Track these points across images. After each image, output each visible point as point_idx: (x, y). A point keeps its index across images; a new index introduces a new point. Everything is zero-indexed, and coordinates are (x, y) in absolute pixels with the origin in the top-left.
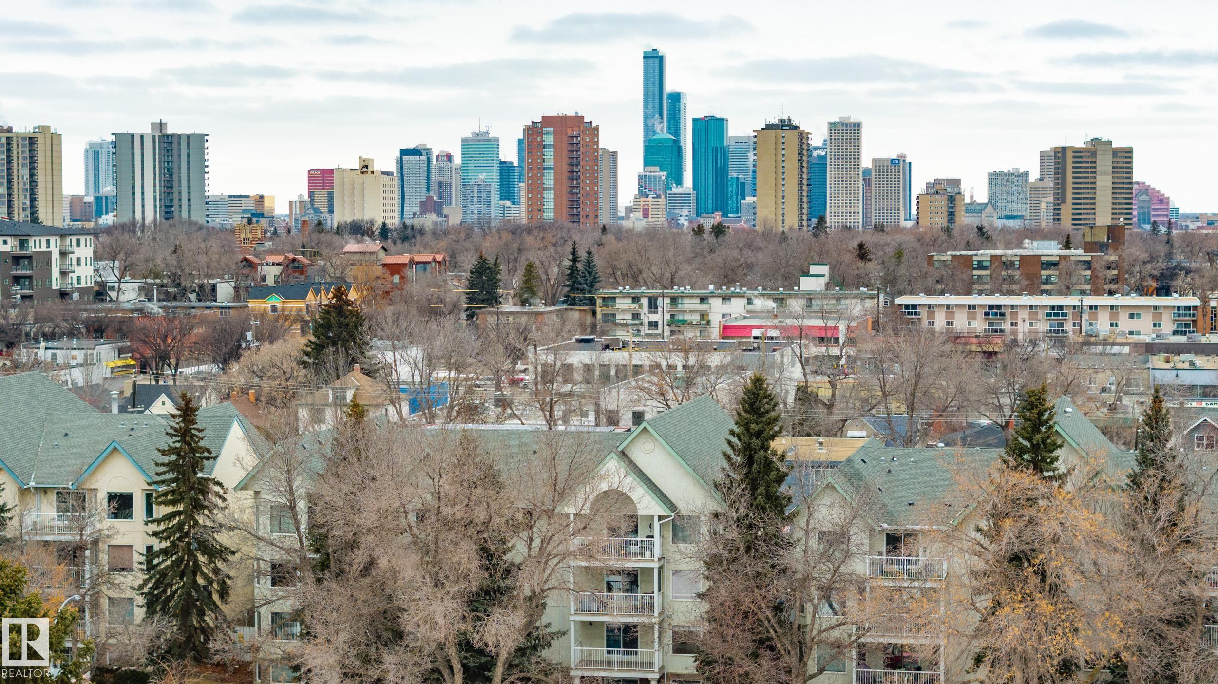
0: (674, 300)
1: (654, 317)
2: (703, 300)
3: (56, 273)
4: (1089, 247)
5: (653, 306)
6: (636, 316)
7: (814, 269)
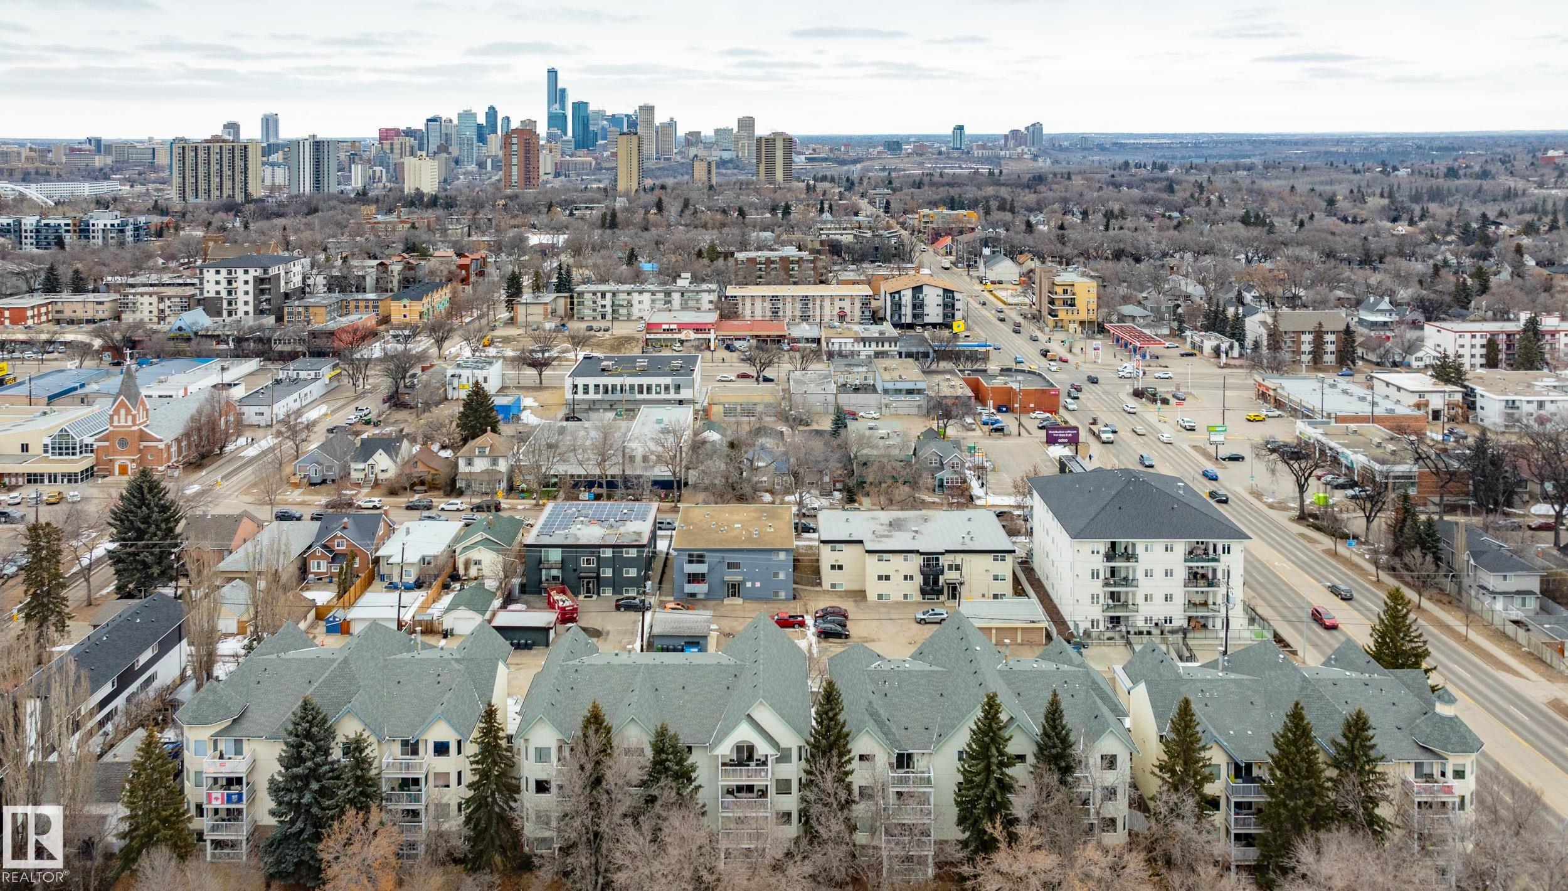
0: (614, 294)
1: (603, 303)
2: (629, 294)
3: (282, 283)
4: (812, 251)
5: (603, 295)
6: (594, 302)
7: (683, 275)
